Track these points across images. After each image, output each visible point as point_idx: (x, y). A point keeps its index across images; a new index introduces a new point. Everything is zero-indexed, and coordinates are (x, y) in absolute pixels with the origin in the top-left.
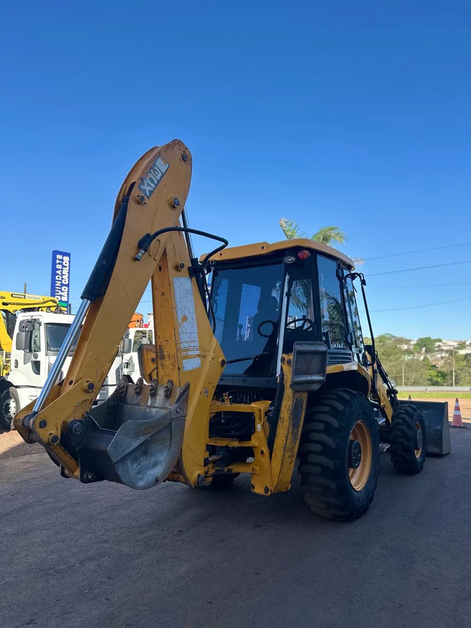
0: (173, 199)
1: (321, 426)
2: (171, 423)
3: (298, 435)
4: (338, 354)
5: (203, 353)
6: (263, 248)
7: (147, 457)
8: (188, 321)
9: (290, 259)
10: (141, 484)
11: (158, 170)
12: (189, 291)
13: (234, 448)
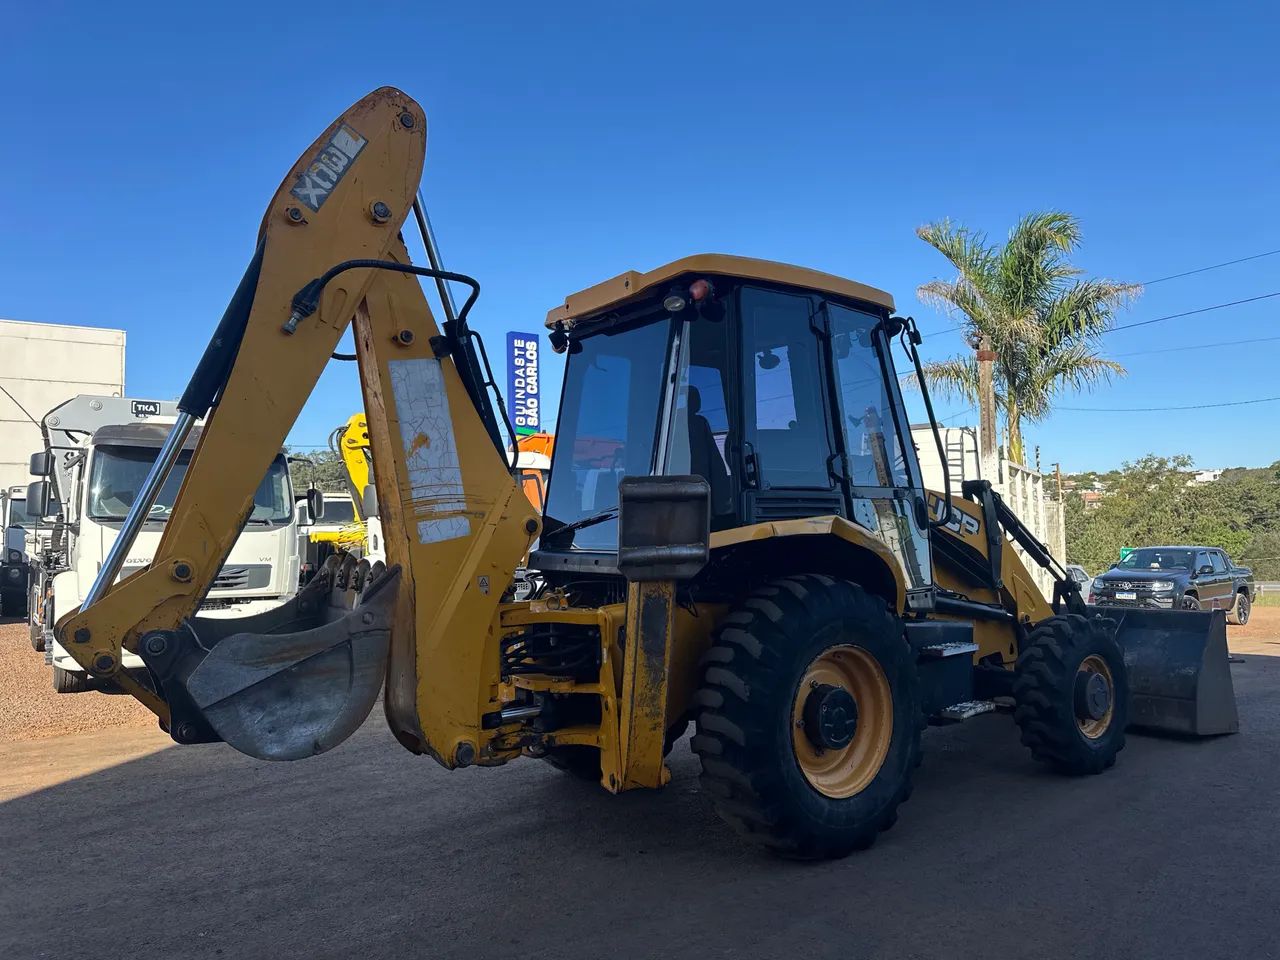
0: (372, 206)
1: (728, 654)
2: (349, 641)
3: (663, 671)
4: (796, 500)
5: (475, 508)
6: (627, 284)
7: (292, 703)
8: (433, 445)
9: (675, 304)
10: (275, 750)
11: (339, 154)
12: (434, 385)
13: (561, 695)
